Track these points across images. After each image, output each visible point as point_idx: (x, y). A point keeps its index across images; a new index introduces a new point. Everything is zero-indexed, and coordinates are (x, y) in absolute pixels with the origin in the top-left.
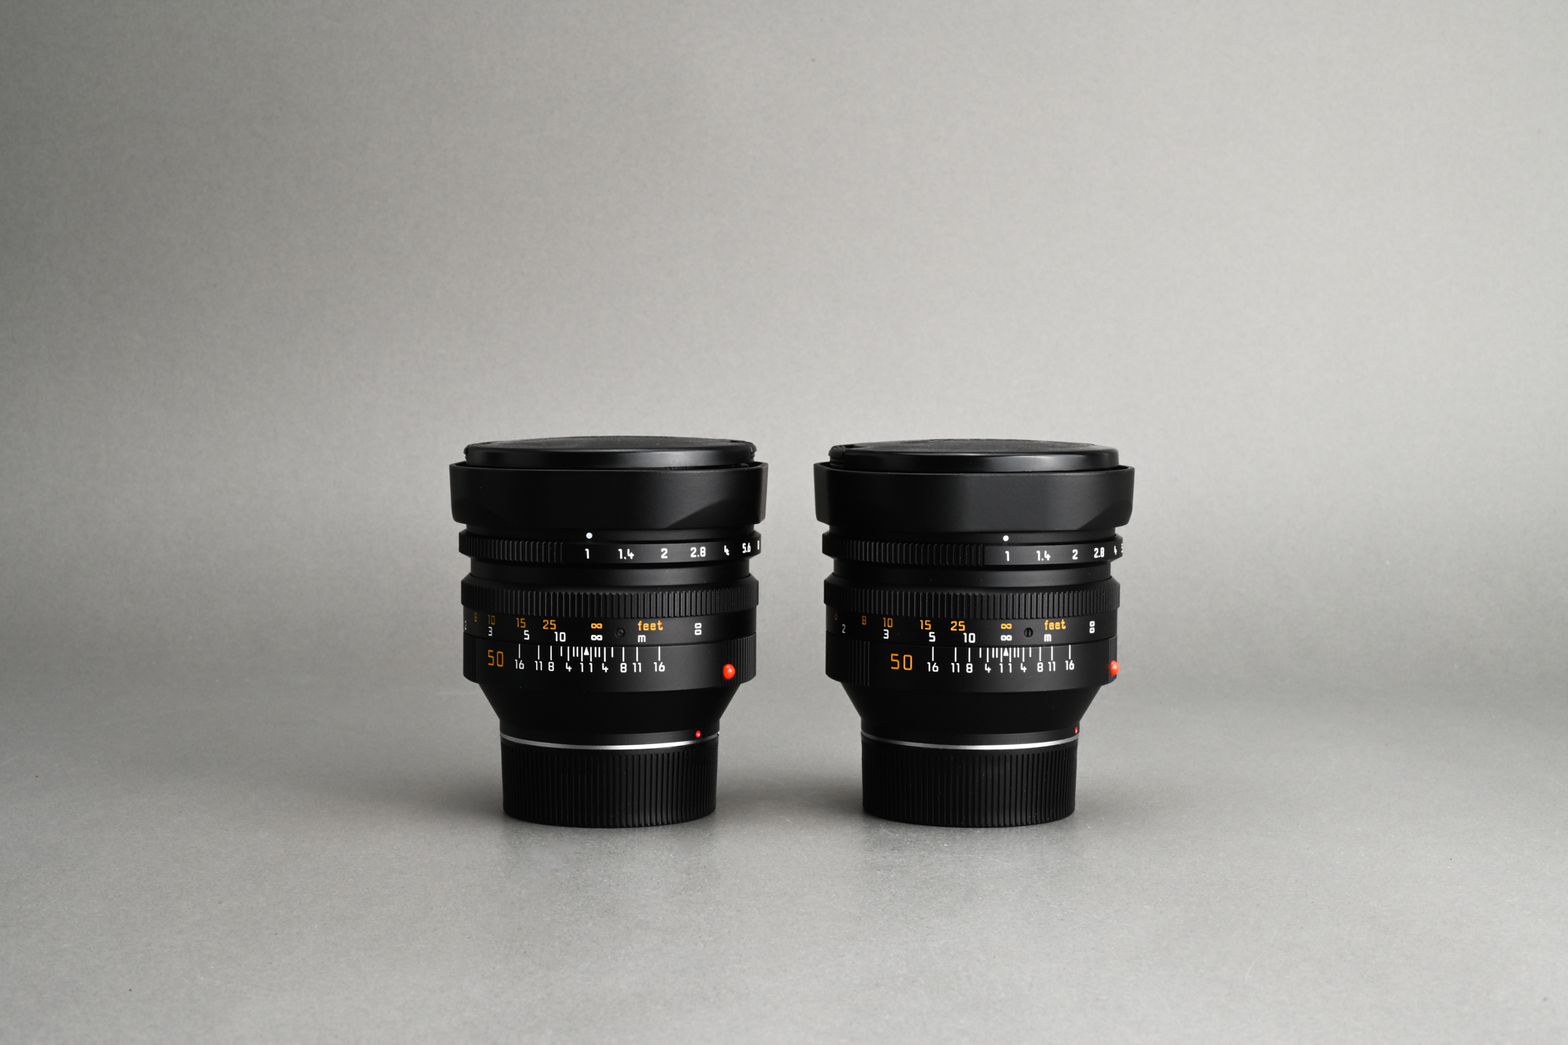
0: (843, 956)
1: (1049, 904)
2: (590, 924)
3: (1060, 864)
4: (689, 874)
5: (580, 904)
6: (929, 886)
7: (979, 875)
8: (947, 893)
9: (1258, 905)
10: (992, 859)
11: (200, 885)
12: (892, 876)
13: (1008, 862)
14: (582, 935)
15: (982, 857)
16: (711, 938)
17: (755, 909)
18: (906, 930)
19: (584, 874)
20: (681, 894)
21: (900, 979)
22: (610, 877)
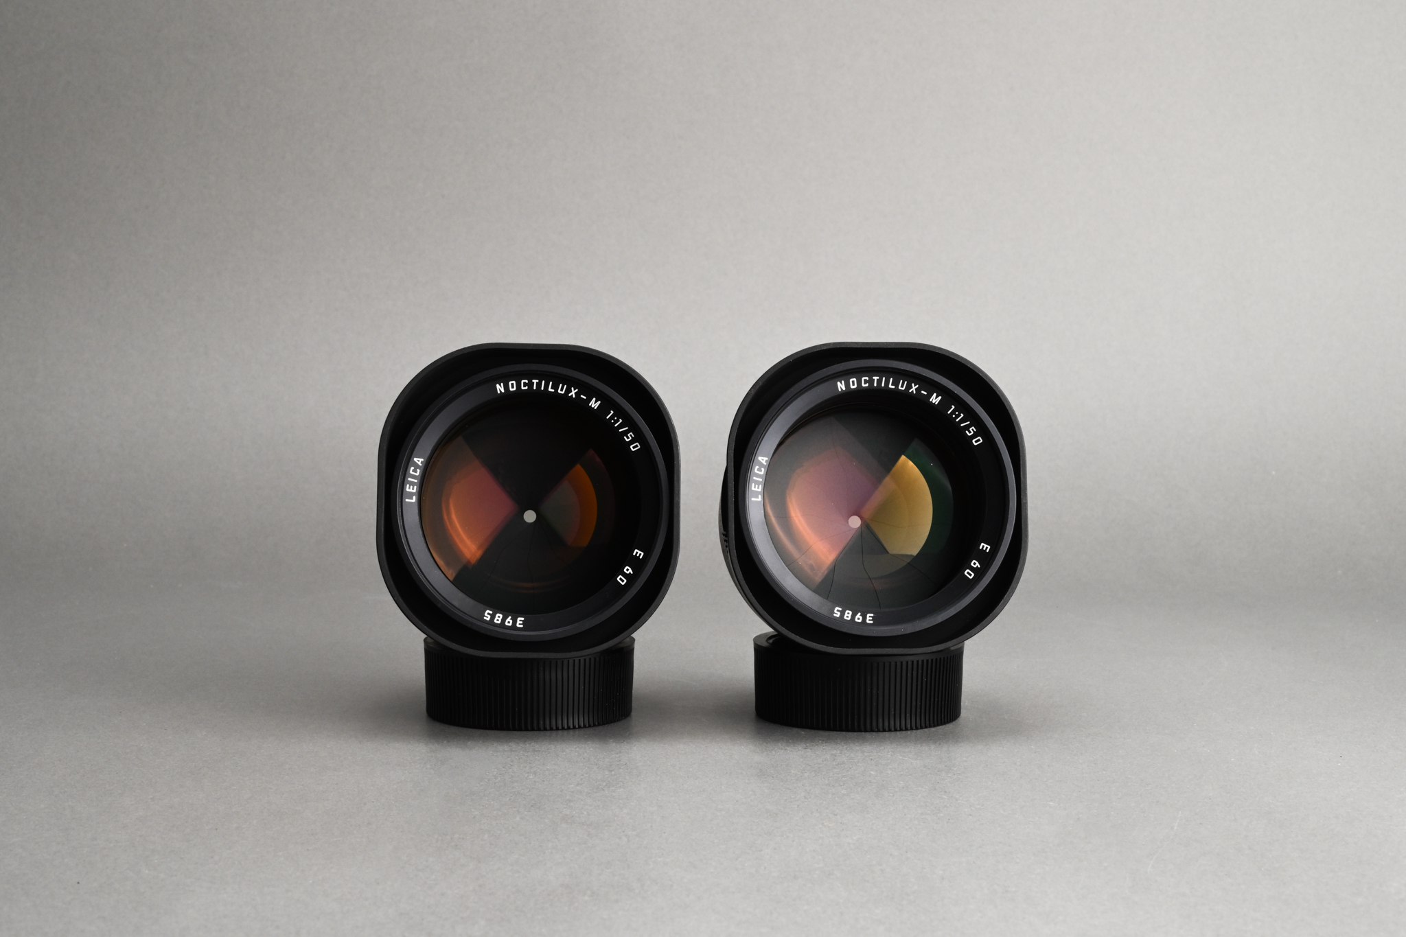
0: (761, 851)
1: (957, 800)
2: (518, 819)
3: (966, 761)
4: (611, 771)
5: (508, 799)
6: (842, 784)
7: (889, 772)
8: (859, 789)
9: (1158, 802)
10: (901, 757)
11: (142, 782)
12: (806, 775)
13: (916, 759)
14: (510, 828)
15: (892, 755)
16: (634, 833)
17: (676, 805)
18: (821, 826)
19: (511, 770)
20: (603, 790)
21: (817, 872)
22: (535, 773)
